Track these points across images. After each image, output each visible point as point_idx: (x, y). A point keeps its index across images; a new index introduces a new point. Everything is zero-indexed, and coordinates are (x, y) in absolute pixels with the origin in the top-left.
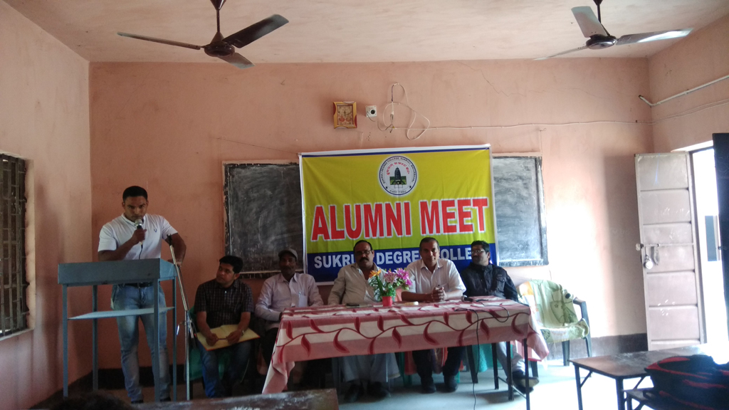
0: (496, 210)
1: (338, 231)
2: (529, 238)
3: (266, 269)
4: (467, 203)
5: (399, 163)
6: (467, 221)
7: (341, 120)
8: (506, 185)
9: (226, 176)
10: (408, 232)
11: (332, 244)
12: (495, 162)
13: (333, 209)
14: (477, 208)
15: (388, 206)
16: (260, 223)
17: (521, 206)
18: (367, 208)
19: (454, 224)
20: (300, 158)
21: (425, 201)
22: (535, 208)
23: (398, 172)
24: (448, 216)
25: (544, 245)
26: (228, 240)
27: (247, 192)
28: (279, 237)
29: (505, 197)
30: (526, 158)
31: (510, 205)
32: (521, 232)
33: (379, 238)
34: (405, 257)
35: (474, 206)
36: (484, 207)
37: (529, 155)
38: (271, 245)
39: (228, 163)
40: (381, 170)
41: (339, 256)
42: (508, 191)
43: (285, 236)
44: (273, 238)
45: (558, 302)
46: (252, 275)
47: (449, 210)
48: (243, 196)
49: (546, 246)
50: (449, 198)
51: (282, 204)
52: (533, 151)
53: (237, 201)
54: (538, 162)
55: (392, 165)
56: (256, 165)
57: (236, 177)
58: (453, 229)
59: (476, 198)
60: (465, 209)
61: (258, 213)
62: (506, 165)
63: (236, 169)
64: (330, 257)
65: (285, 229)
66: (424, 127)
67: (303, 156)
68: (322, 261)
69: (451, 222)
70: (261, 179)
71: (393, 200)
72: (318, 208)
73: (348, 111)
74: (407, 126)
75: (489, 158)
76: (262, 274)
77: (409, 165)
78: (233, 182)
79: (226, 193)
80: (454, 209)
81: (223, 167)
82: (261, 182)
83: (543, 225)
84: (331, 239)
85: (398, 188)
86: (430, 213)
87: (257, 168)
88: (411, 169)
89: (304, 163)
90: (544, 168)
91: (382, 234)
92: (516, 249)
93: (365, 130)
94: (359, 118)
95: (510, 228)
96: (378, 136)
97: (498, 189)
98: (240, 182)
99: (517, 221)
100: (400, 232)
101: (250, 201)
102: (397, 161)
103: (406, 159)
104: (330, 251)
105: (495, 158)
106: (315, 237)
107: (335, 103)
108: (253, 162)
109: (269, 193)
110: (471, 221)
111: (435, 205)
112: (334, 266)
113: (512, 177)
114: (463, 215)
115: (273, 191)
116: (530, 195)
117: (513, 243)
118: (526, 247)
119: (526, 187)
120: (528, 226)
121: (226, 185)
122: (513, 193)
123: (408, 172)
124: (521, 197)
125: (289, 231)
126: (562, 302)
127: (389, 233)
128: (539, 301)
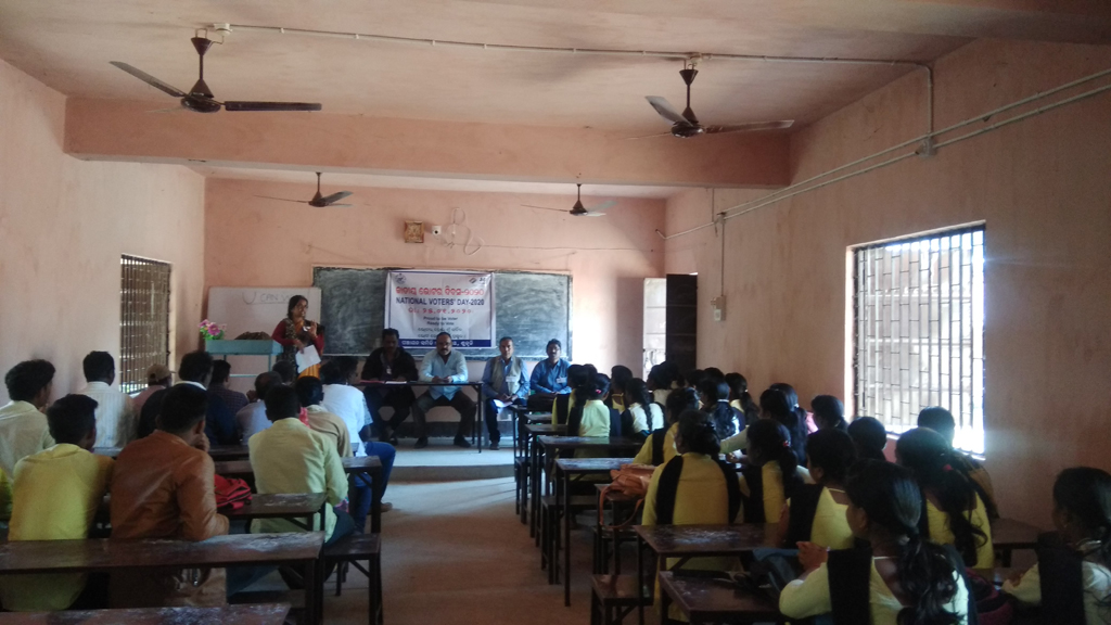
8: (542, 296)
9: (315, 274)
16: (340, 316)
22: (565, 315)
29: (540, 306)
30: (560, 275)
31: (545, 313)
37: (563, 273)
38: (349, 334)
42: (544, 301)
43: (361, 327)
44: (350, 328)
48: (327, 294)
49: (571, 346)
51: (359, 301)
52: (567, 270)
54: (569, 279)
56: (339, 269)
57: (322, 278)
61: (339, 308)
62: (544, 280)
65: (360, 321)
66: (480, 246)
70: (342, 281)
73: (417, 228)
74: (465, 245)
78: (319, 282)
83: (570, 329)
87: (340, 271)
90: (574, 284)
93: (431, 250)
94: (426, 235)
95: (543, 330)
98: (325, 282)
99: (550, 326)
101: (332, 297)
108: (336, 266)
109: (349, 292)
113: (548, 290)
115: (352, 291)
116: (561, 305)
119: (559, 298)
120: (558, 330)
122: (548, 303)
124: (554, 307)
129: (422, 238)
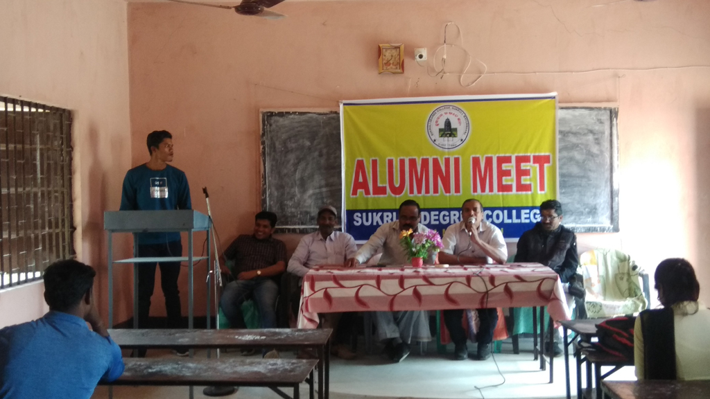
0: (560, 168)
1: (380, 187)
2: (598, 201)
3: (302, 224)
4: (526, 159)
5: (450, 113)
6: (525, 180)
7: (388, 63)
8: (573, 139)
9: (264, 125)
10: (457, 190)
11: (374, 201)
12: (561, 114)
13: (374, 162)
14: (537, 166)
15: (436, 161)
16: (298, 175)
17: (591, 165)
18: (413, 162)
19: (509, 183)
20: (341, 106)
21: (478, 156)
22: (607, 166)
23: (448, 123)
24: (503, 173)
25: (615, 210)
26: (264, 192)
27: (285, 142)
28: (317, 191)
29: (571, 154)
30: (599, 109)
31: (577, 163)
32: (589, 194)
33: (424, 197)
34: (452, 218)
35: (534, 162)
36: (546, 165)
37: (603, 105)
38: (309, 200)
39: (265, 111)
40: (430, 120)
41: (380, 214)
43: (324, 190)
44: (310, 192)
45: (623, 274)
46: (289, 230)
47: (505, 167)
48: (280, 146)
49: (618, 211)
50: (506, 153)
51: (321, 155)
52: (608, 101)
53: (275, 151)
54: (613, 114)
55: (441, 115)
56: (294, 113)
57: (274, 126)
58: (508, 188)
59: (537, 154)
60: (524, 166)
61: (296, 165)
62: (575, 116)
63: (273, 118)
64: (370, 214)
65: (323, 183)
66: (481, 73)
67: (344, 104)
68: (362, 218)
69: (506, 180)
70: (299, 129)
71: (443, 154)
72: (359, 161)
73: (395, 53)
74: (461, 72)
75: (555, 108)
76: (299, 229)
77: (461, 116)
78: (270, 131)
79: (263, 143)
80: (511, 167)
81: (261, 116)
82: (299, 131)
83: (615, 187)
84: (372, 195)
85: (447, 141)
86: (483, 171)
87: (296, 117)
88: (463, 120)
89: (345, 111)
90: (621, 121)
91: (427, 191)
92: (582, 213)
93: (413, 76)
94: (407, 62)
95: (576, 189)
96: (427, 82)
97: (563, 144)
98: (278, 132)
99: (584, 182)
100: (447, 190)
101: (287, 151)
102: (448, 111)
103: (459, 109)
104: (370, 208)
105: (562, 108)
106: (355, 193)
107: (381, 45)
108: (291, 110)
109: (308, 143)
110: (530, 180)
111: (489, 161)
112: (375, 224)
113: (581, 131)
114: (521, 173)
115: (312, 143)
116: (602, 152)
117: (578, 206)
118: (593, 211)
119: (598, 142)
120: (597, 187)
121: (263, 135)
122: (582, 149)
123: (460, 123)
124: (590, 154)
125: (327, 185)
126: (629, 274)
127: (436, 191)
128: (602, 272)
129: (402, 66)
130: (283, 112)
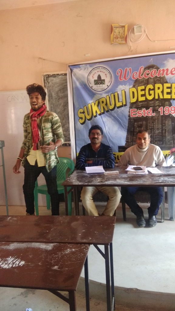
7: (116, 38)
9: (45, 83)
27: (57, 93)
39: (45, 74)
53: (52, 98)
56: (62, 74)
57: (50, 83)
63: (50, 78)
73: (121, 30)
81: (42, 77)
87: (63, 77)
101: (59, 98)
107: (113, 25)
129: (126, 39)
130: (55, 75)
